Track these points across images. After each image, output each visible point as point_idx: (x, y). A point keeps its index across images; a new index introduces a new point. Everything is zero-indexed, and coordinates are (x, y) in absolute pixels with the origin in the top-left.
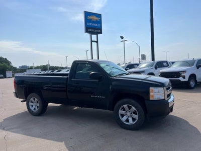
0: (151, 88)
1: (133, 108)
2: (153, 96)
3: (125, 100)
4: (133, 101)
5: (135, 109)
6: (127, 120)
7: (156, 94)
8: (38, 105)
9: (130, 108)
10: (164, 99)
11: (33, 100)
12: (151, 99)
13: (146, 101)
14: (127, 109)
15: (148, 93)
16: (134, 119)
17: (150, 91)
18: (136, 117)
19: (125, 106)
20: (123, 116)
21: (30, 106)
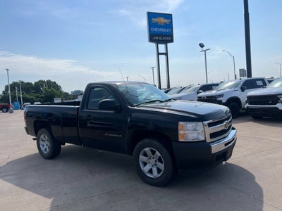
0: (181, 123)
1: (157, 152)
2: (183, 135)
3: (146, 141)
4: (156, 143)
5: (159, 155)
6: (151, 171)
7: (190, 133)
8: (49, 144)
9: (153, 152)
10: (205, 141)
12: (181, 140)
13: (173, 143)
14: (149, 153)
15: (175, 130)
16: (159, 170)
17: (180, 127)
18: (162, 166)
19: (147, 149)
20: (145, 164)
21: (41, 146)
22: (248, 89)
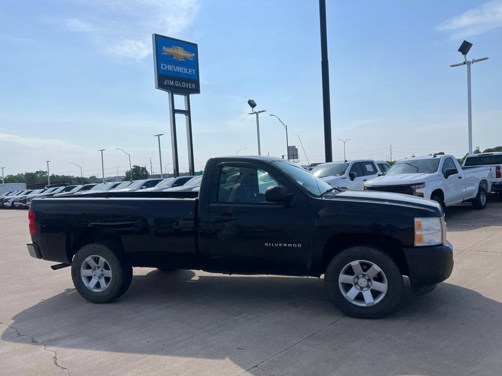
0: (417, 220)
1: (374, 266)
2: (421, 239)
3: (356, 249)
4: (375, 252)
5: (379, 269)
6: (360, 297)
7: (427, 233)
8: (109, 273)
10: (441, 245)
11: (92, 263)
12: (417, 244)
13: (406, 250)
14: (358, 269)
15: (410, 231)
17: (415, 226)
18: (382, 287)
19: (355, 263)
21: (84, 280)
22: (358, 175)
